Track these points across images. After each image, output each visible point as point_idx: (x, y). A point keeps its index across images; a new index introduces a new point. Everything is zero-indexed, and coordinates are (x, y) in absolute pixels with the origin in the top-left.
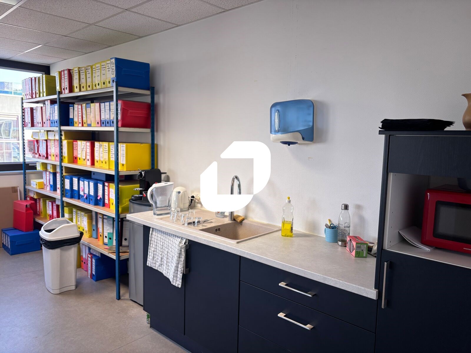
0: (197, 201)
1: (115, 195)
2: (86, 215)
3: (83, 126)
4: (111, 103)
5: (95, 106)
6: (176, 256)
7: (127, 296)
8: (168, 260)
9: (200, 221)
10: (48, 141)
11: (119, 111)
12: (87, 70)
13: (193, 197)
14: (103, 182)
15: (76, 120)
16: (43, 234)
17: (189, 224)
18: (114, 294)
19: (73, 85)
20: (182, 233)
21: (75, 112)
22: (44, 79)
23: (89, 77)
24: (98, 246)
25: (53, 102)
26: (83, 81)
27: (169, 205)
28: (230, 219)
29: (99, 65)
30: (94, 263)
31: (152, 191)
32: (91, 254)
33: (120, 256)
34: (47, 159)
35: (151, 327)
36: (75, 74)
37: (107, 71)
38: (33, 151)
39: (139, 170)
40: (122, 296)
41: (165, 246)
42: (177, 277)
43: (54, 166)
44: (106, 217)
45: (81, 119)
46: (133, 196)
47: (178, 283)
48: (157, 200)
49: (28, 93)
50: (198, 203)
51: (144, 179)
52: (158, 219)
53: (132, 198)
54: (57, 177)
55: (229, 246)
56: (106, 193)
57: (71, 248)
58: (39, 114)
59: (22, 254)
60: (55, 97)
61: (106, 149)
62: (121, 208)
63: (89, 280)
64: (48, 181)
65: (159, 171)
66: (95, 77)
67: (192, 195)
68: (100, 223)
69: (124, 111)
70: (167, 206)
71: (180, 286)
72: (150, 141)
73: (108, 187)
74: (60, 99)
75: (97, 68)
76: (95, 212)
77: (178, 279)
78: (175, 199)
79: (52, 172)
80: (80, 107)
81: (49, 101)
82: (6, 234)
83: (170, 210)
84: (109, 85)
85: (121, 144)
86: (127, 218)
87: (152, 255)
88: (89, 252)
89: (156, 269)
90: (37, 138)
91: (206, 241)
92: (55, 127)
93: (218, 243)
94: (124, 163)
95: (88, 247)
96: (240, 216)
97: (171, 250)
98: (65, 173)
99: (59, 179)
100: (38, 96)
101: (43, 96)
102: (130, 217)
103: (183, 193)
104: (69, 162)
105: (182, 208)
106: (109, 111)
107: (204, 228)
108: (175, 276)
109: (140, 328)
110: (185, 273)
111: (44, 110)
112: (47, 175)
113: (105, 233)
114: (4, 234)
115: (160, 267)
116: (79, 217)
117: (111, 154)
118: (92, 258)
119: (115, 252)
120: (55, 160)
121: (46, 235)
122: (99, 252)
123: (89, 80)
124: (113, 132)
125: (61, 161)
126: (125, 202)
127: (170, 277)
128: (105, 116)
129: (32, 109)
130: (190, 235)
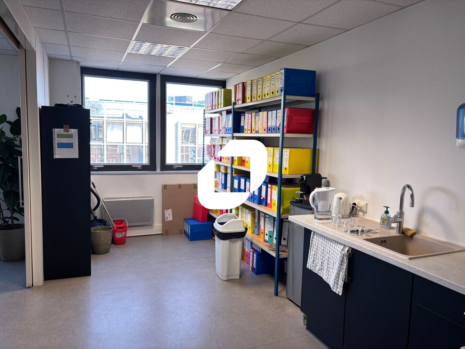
0: (359, 208)
1: (277, 196)
2: (250, 212)
3: (251, 132)
4: (278, 111)
5: (263, 114)
6: (337, 263)
7: (284, 294)
8: (329, 266)
9: (364, 230)
10: (222, 146)
11: (285, 118)
12: (259, 82)
13: (355, 204)
14: (267, 183)
15: (246, 127)
16: (216, 225)
17: (352, 232)
18: (272, 290)
19: (245, 96)
20: (345, 241)
21: (246, 120)
22: (222, 92)
23: (260, 88)
24: (259, 242)
25: (228, 112)
26: (254, 92)
27: (329, 211)
28: (398, 231)
29: (269, 76)
30: (255, 258)
31: (314, 195)
32: (253, 248)
33: (280, 254)
34: (221, 161)
35: (307, 329)
36: (248, 86)
37: (276, 81)
38: (210, 154)
39: (301, 174)
40: (280, 293)
41: (326, 252)
42: (338, 284)
43: (226, 168)
44: (268, 216)
45: (250, 126)
46: (294, 199)
47: (338, 290)
48: (318, 204)
49: (209, 105)
50: (359, 211)
51: (305, 183)
52: (319, 223)
53: (293, 200)
54: (228, 177)
55: (400, 261)
56: (269, 194)
57: (238, 241)
58: (216, 123)
59: (198, 241)
60: (230, 107)
61: (271, 154)
62: (282, 209)
63: (250, 272)
64: (220, 180)
65: (320, 175)
66: (265, 88)
67: (354, 202)
68: (262, 221)
69: (289, 117)
70: (328, 211)
71: (340, 294)
72: (312, 146)
73: (271, 188)
74: (234, 109)
75: (267, 80)
76: (258, 210)
77: (339, 286)
78: (335, 205)
79: (224, 172)
80: (250, 115)
81: (225, 112)
82: (187, 222)
83: (330, 215)
84: (277, 94)
85: (285, 149)
86: (289, 219)
87: (313, 258)
88: (251, 247)
89: (316, 272)
90: (214, 143)
91: (372, 252)
92: (229, 134)
93: (386, 256)
94: (287, 167)
95: (250, 242)
96: (410, 229)
97: (332, 256)
98: (235, 174)
99: (230, 179)
100: (217, 107)
101: (221, 107)
102: (291, 218)
103: (345, 200)
104: (239, 165)
105: (344, 215)
106: (275, 118)
107: (369, 238)
108: (336, 283)
109: (296, 327)
110: (346, 282)
111: (220, 120)
112: (220, 175)
113: (266, 231)
114: (186, 223)
115: (320, 272)
116: (244, 213)
117: (275, 159)
118: (253, 253)
119: (275, 250)
120: (227, 163)
121: (219, 227)
122: (260, 248)
123: (260, 91)
124: (279, 137)
125: (232, 163)
126: (287, 204)
127: (331, 283)
128: (272, 123)
129: (211, 119)
130: (354, 244)
